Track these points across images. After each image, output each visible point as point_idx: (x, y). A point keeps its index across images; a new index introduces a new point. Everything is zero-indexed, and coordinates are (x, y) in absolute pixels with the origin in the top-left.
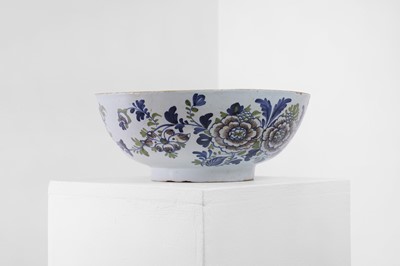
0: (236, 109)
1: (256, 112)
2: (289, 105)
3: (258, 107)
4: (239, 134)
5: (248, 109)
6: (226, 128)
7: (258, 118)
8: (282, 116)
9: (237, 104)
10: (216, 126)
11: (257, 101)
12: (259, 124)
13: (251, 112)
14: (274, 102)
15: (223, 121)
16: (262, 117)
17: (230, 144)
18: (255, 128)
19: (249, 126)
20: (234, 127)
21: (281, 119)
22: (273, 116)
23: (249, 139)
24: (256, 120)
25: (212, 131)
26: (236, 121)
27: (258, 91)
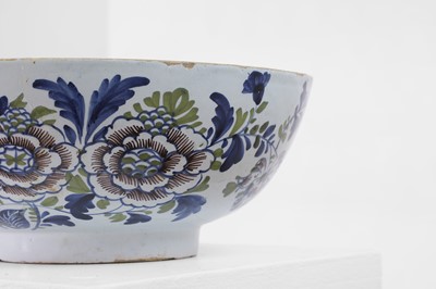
1: (41, 111)
2: (141, 93)
3: (43, 99)
4: (17, 160)
5: (19, 103)
7: (51, 123)
8: (128, 117)
11: (39, 84)
12: (59, 138)
13: (29, 109)
14: (88, 89)
16: (61, 122)
18: (54, 148)
19: (35, 142)
21: (122, 125)
22: (96, 116)
23: (48, 171)
24: (46, 129)
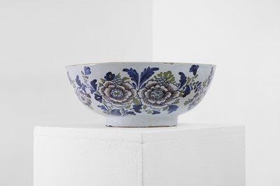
0: (110, 76)
1: (125, 78)
2: (156, 73)
3: (126, 75)
4: (118, 94)
5: (118, 76)
6: (107, 89)
7: (128, 82)
8: (152, 80)
9: (110, 73)
10: (100, 88)
11: (124, 70)
12: (131, 87)
13: (122, 78)
14: (140, 71)
15: (104, 84)
16: (132, 82)
17: (115, 100)
18: (129, 90)
19: (123, 88)
20: (112, 89)
21: (150, 83)
22: (142, 81)
23: (127, 97)
24: (127, 84)
25: (100, 92)
26: (112, 84)
27: (123, 63)
